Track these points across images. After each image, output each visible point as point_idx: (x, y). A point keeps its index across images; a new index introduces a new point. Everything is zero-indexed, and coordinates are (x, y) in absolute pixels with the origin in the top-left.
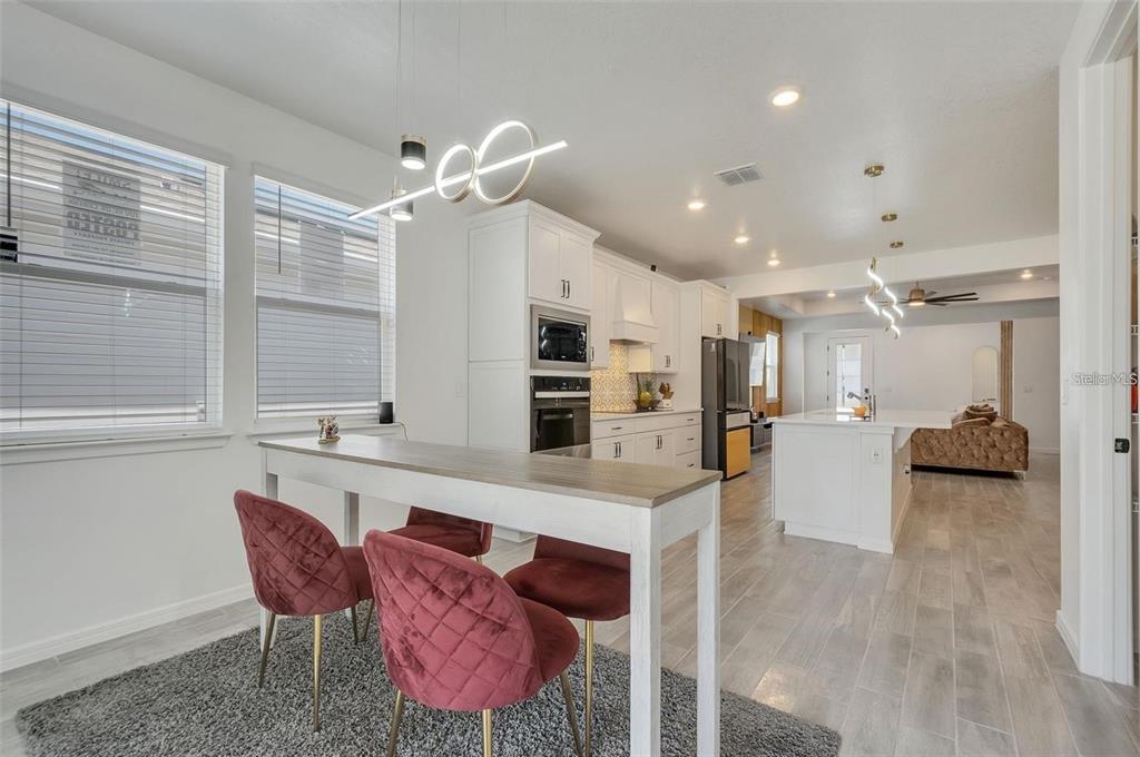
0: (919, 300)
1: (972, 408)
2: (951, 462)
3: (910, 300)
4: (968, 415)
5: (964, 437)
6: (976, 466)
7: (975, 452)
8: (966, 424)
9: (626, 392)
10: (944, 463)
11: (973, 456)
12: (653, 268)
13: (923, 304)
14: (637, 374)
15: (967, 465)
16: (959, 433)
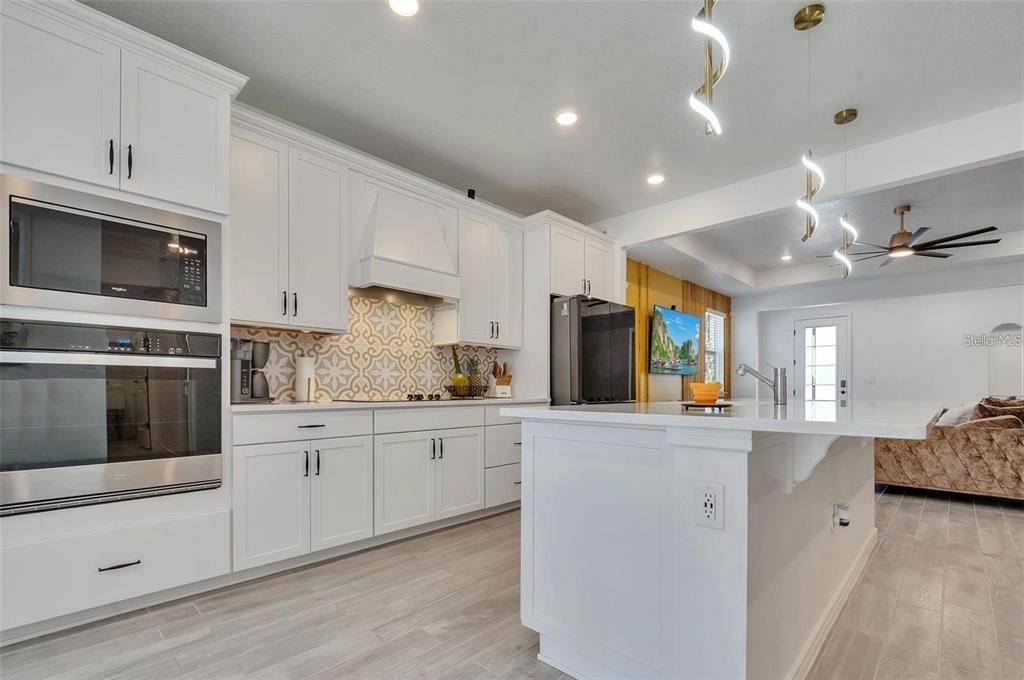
0: (904, 247)
1: (989, 401)
2: (953, 484)
3: (891, 249)
4: (982, 410)
5: (976, 446)
6: (997, 492)
7: (996, 470)
8: (979, 425)
9: (429, 375)
10: (942, 484)
11: (992, 476)
12: (471, 194)
13: (909, 253)
14: (454, 348)
15: (982, 489)
16: (968, 439)
